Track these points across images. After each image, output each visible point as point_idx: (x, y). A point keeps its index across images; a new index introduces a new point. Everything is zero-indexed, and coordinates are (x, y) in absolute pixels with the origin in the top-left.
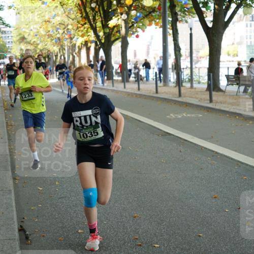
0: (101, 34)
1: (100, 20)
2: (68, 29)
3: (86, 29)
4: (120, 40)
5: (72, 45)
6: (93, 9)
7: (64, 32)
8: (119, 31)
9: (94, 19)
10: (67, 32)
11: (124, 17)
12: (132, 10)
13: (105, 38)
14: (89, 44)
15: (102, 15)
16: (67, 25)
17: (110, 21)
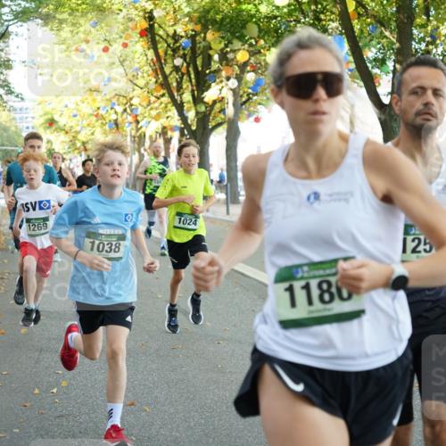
0: (191, 115)
1: (190, 88)
2: (132, 105)
3: (163, 105)
4: (225, 126)
5: (140, 135)
6: (177, 69)
7: (125, 110)
8: (222, 111)
9: (179, 87)
10: (131, 111)
11: (233, 84)
12: (248, 72)
13: (197, 122)
14: (170, 133)
15: (193, 81)
16: (131, 99)
17: (207, 90)
